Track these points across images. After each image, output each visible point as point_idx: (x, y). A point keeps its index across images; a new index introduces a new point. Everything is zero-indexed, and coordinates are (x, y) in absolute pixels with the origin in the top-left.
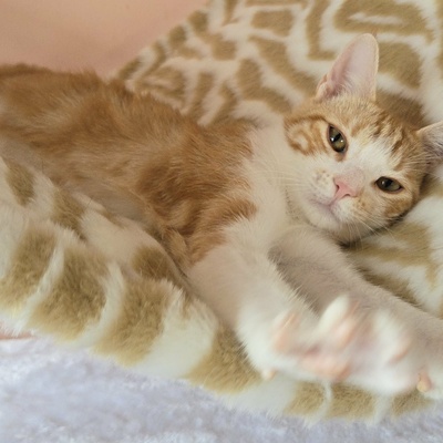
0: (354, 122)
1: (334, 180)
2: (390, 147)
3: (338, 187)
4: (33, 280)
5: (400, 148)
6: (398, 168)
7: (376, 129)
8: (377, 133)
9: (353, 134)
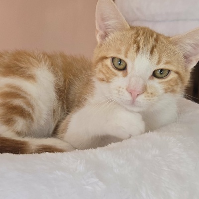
1: (127, 89)
3: (131, 93)
8: (138, 48)
9: (126, 57)
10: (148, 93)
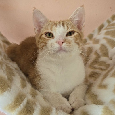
0: (49, 28)
2: (62, 25)
3: (59, 43)
4: (18, 105)
5: (64, 24)
6: (68, 28)
7: (55, 25)
8: (56, 25)
9: (51, 30)
10: (67, 42)
